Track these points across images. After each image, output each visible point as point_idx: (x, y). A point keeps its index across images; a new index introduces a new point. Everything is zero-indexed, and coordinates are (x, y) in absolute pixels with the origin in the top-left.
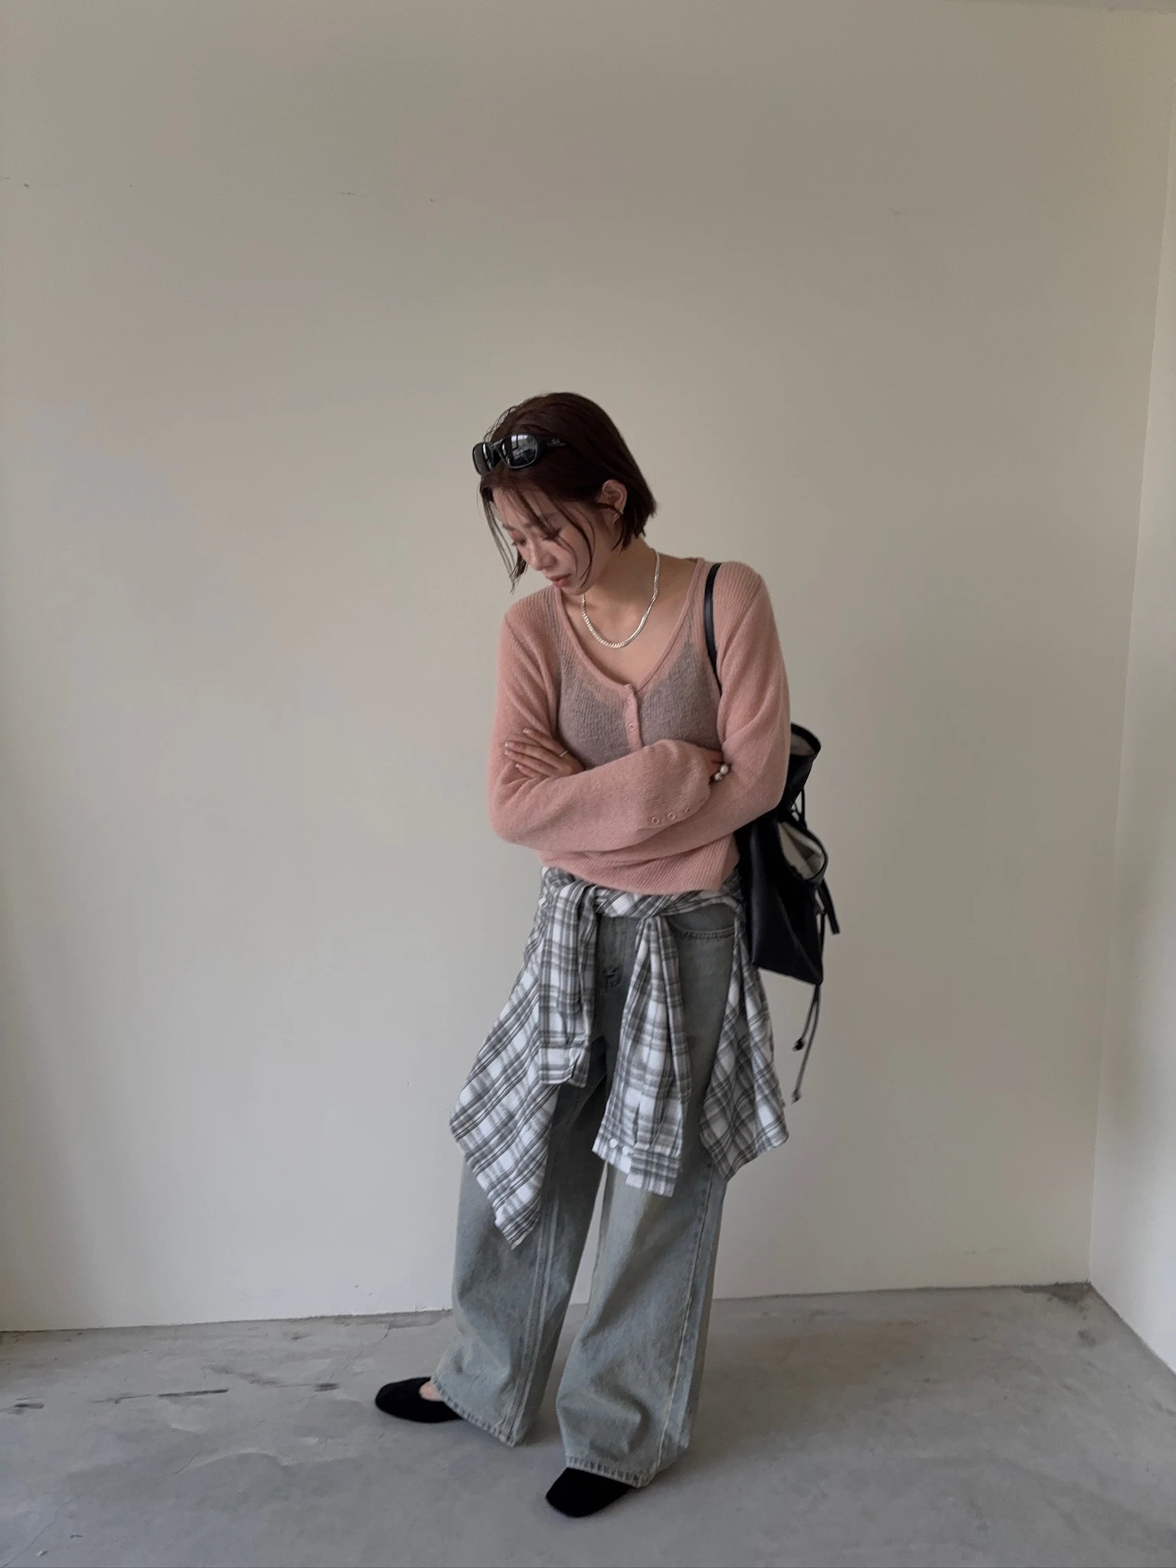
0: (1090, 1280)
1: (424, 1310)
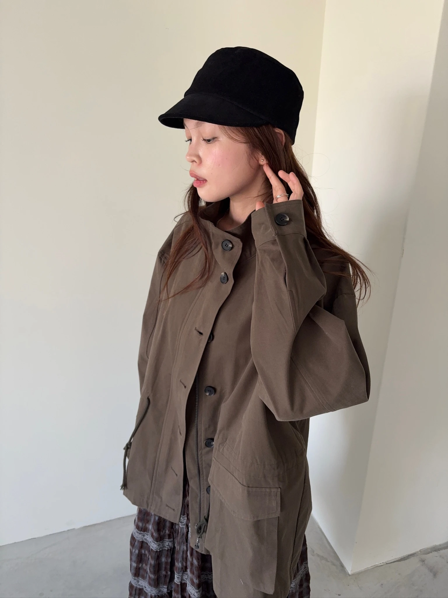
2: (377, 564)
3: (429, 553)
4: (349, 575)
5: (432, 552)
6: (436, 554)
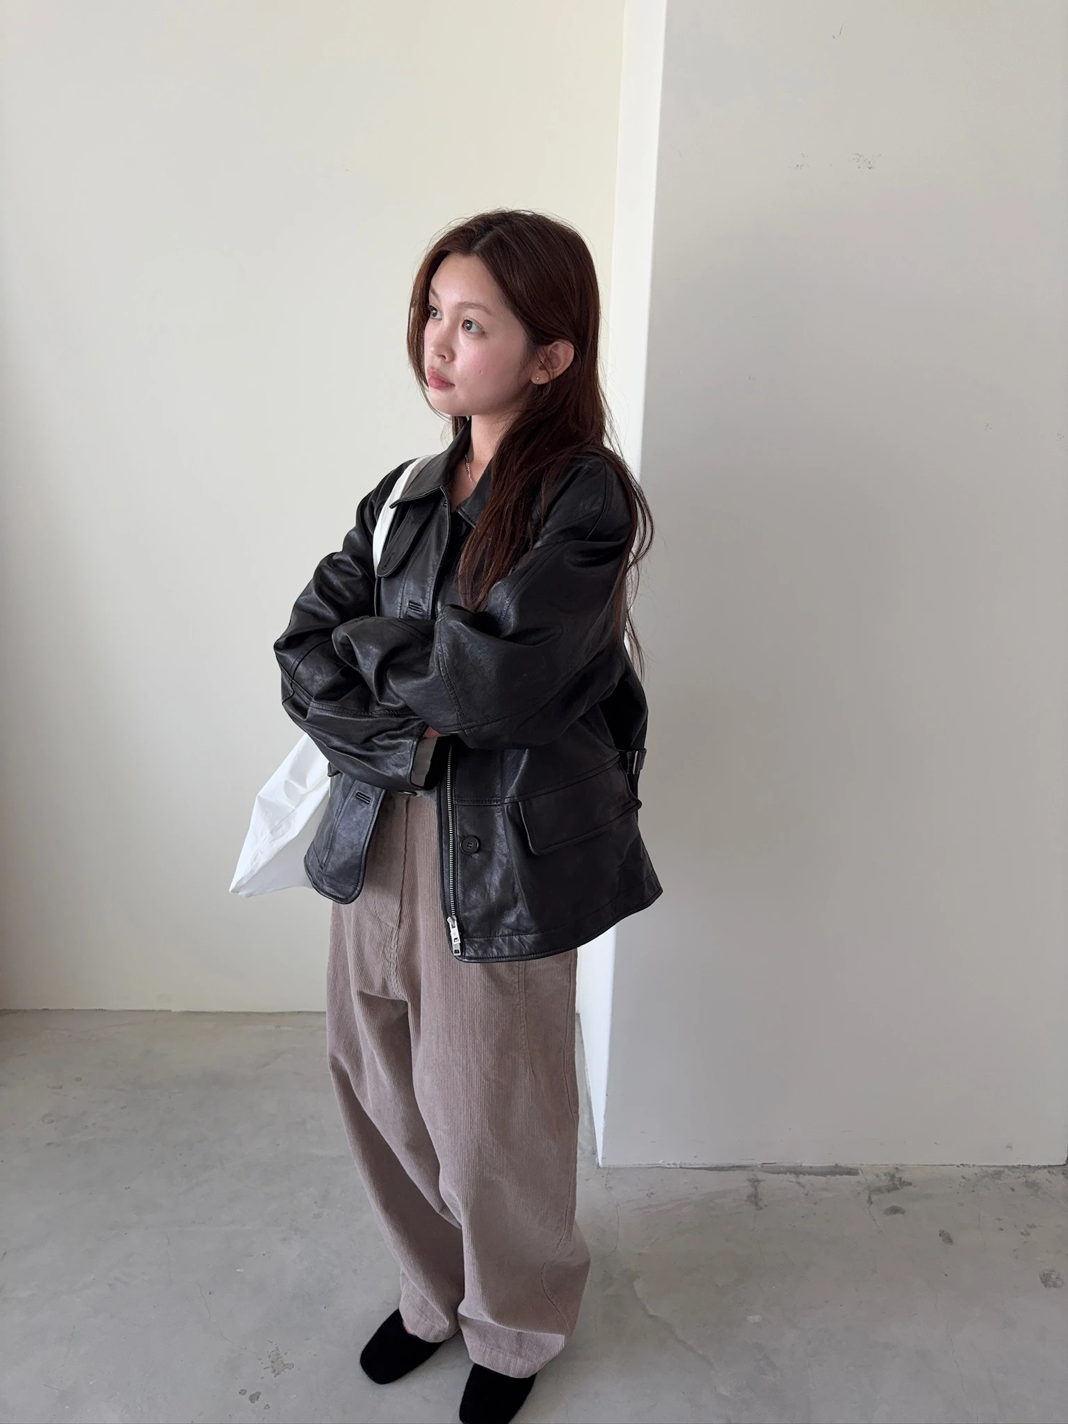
2: (661, 1162)
3: (778, 1173)
4: (598, 1167)
5: (785, 1173)
6: (792, 1177)
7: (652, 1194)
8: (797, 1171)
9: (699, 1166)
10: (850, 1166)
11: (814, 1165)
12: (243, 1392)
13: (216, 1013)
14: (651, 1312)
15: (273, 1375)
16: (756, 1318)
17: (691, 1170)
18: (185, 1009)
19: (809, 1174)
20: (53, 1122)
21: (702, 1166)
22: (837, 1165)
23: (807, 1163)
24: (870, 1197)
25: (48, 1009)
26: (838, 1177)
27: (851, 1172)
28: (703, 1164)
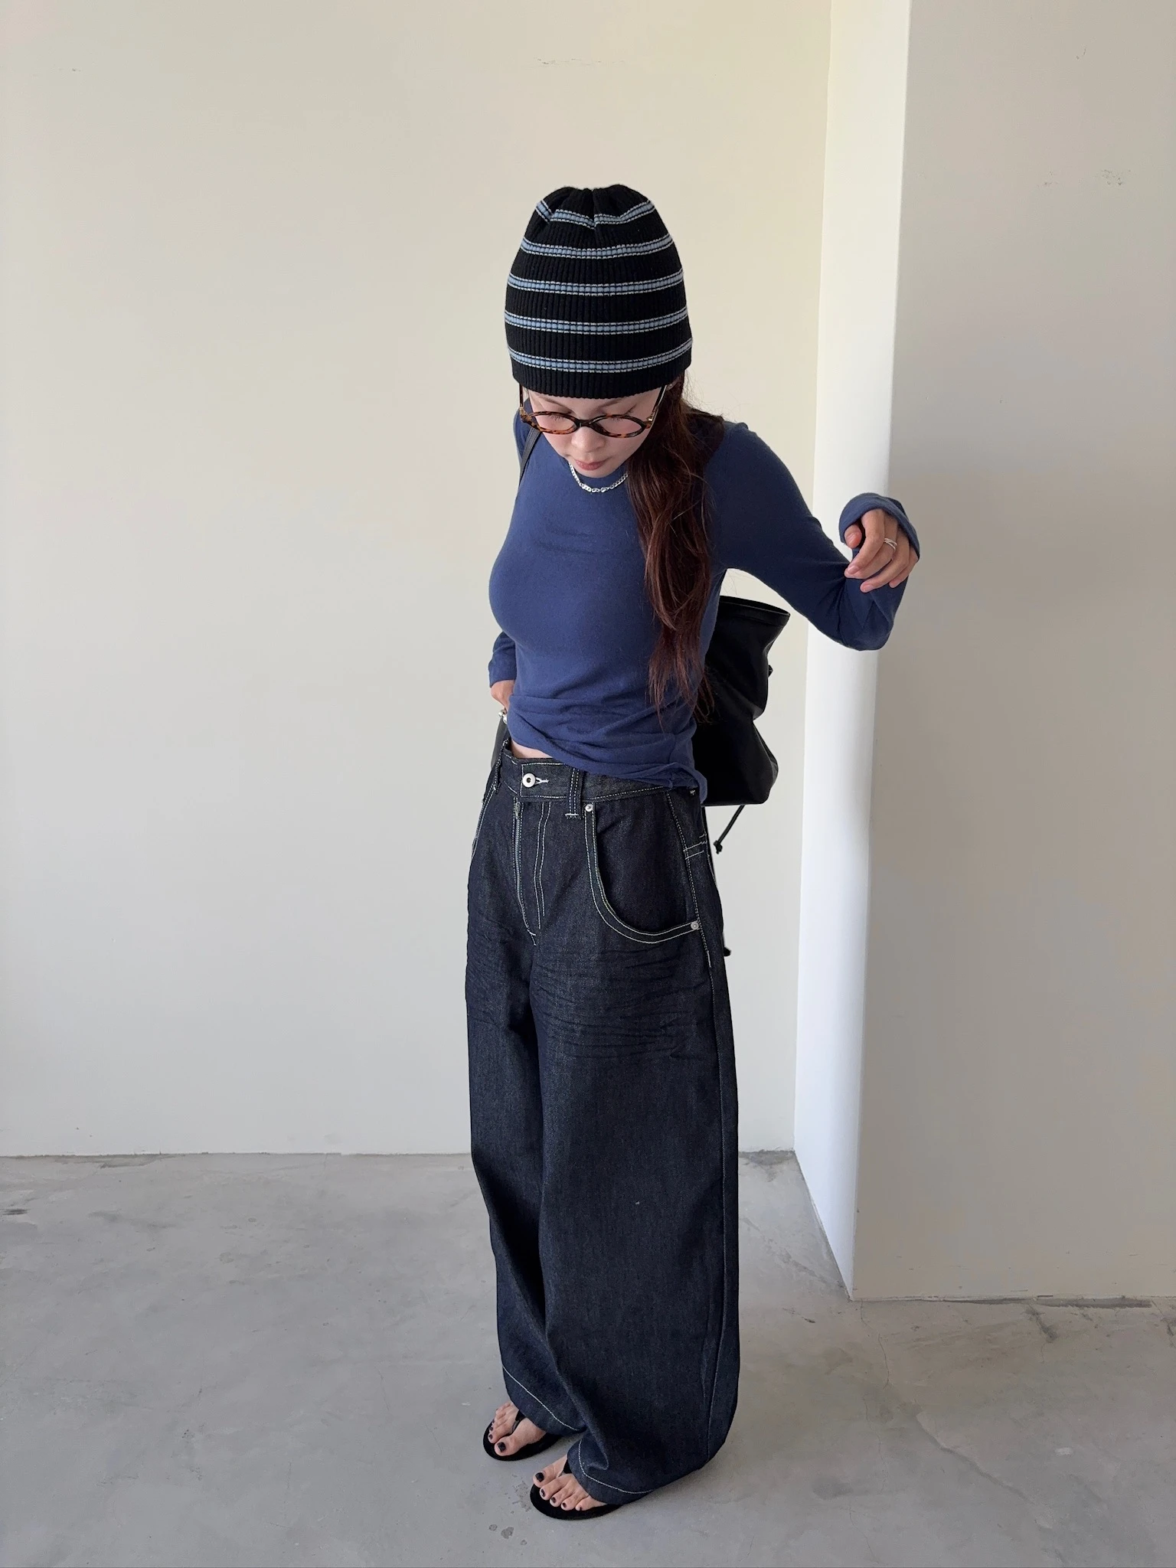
0: (795, 1149)
1: (142, 1153)
2: (920, 1294)
3: (1059, 1306)
4: (849, 1300)
5: (1066, 1306)
6: (1076, 1310)
7: (918, 1327)
8: (1079, 1304)
9: (965, 1299)
10: (1139, 1298)
11: (1098, 1298)
12: (493, 1528)
13: (391, 1156)
14: (944, 1445)
15: (524, 1509)
16: (1066, 1451)
17: (956, 1304)
18: (355, 1153)
19: (1093, 1306)
20: (232, 1260)
21: (968, 1299)
22: (1124, 1297)
23: (1090, 1296)
24: (1169, 1329)
25: (207, 1153)
26: (1128, 1309)
27: (1141, 1304)
28: (968, 1297)
